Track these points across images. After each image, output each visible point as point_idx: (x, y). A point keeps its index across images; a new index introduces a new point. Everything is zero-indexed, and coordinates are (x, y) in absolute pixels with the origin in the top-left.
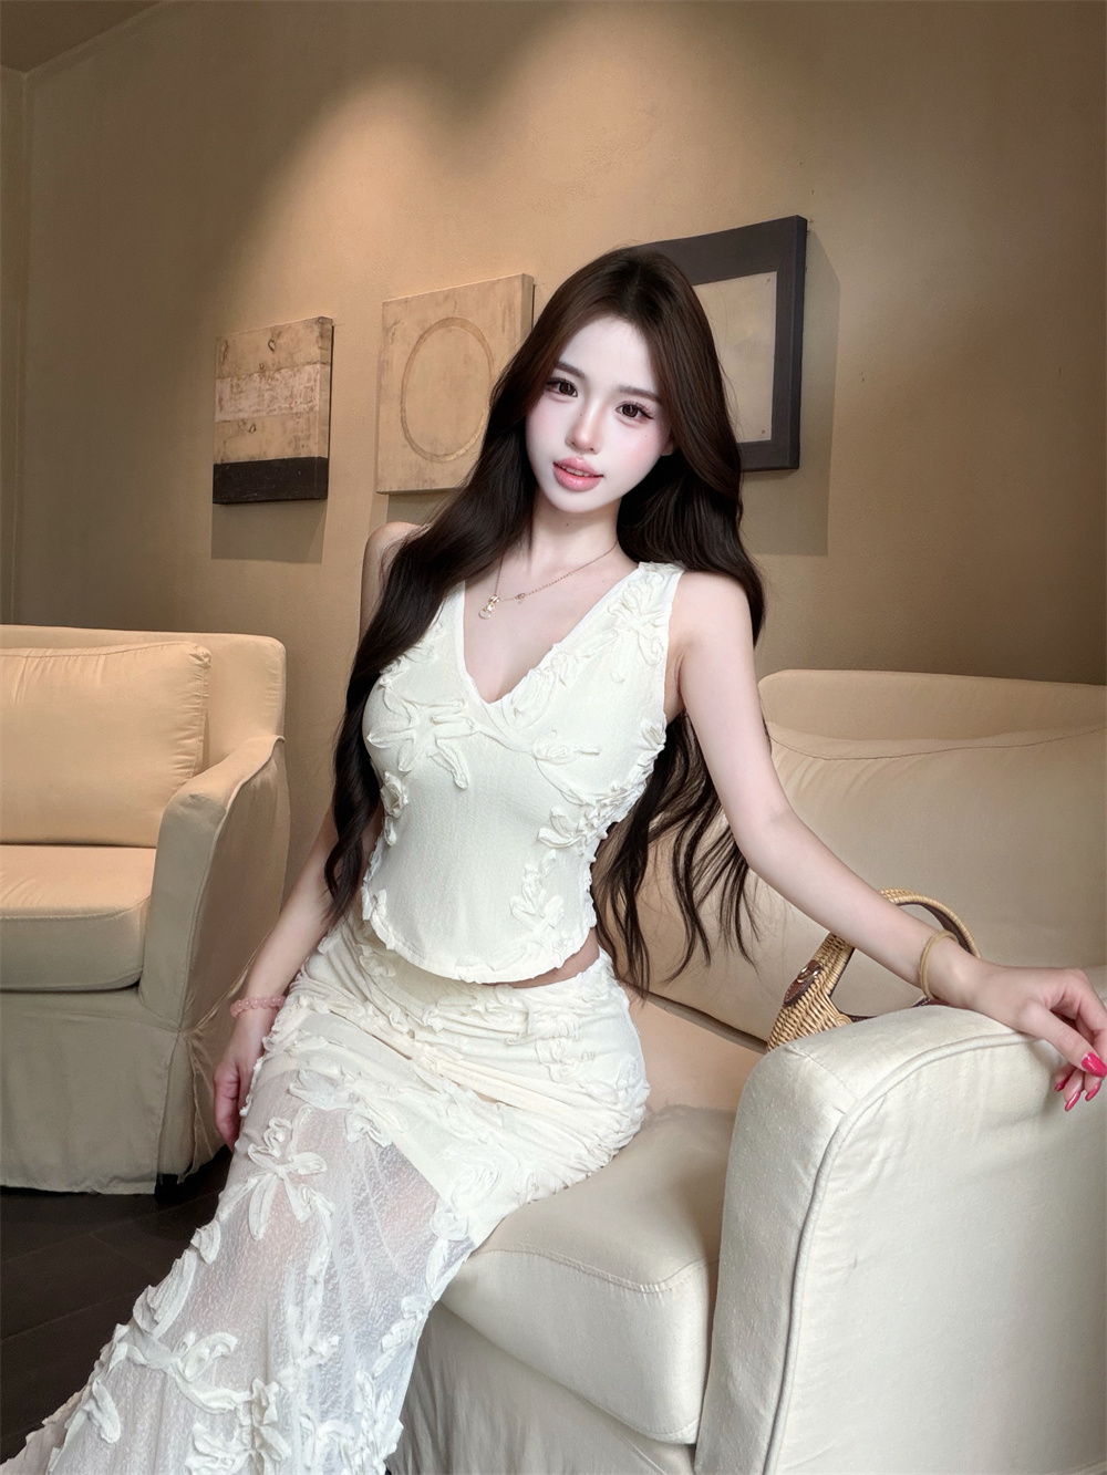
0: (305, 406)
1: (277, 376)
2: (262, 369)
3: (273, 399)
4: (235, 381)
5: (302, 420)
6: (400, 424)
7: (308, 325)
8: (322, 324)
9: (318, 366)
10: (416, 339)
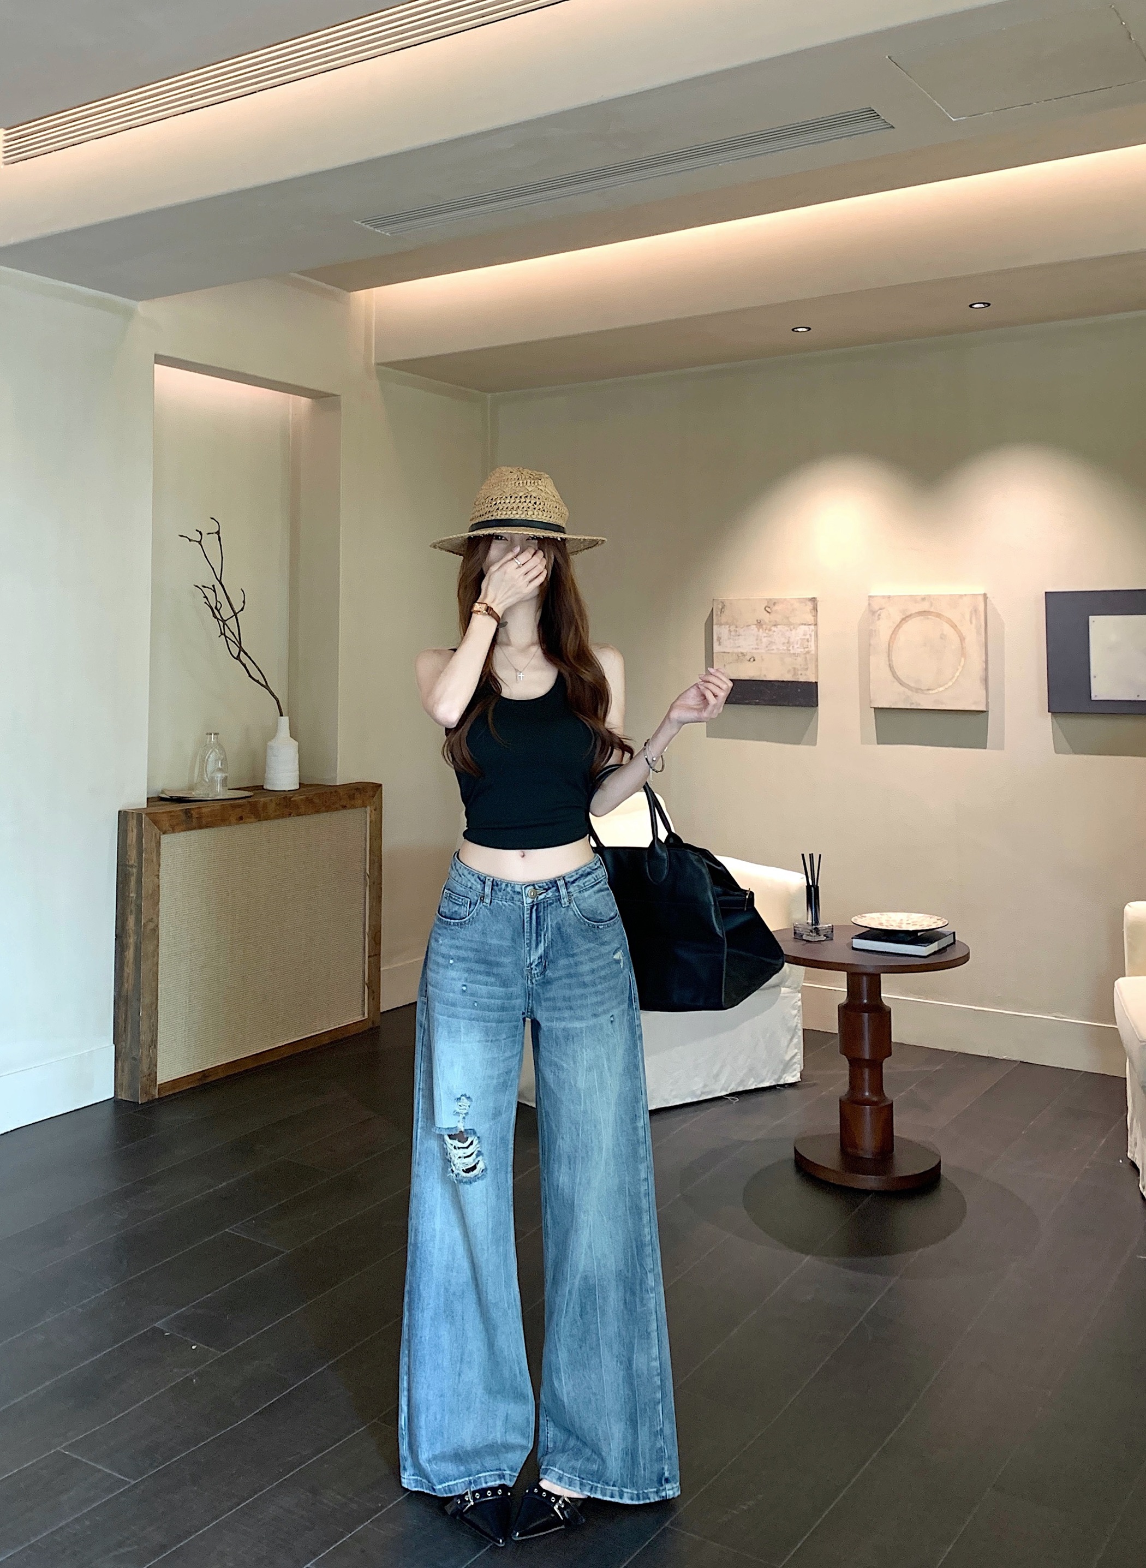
0: (802, 650)
1: (773, 628)
2: (759, 623)
3: (771, 643)
4: (733, 628)
5: (799, 659)
6: (888, 669)
7: (802, 601)
8: (814, 601)
9: (812, 627)
10: (899, 620)
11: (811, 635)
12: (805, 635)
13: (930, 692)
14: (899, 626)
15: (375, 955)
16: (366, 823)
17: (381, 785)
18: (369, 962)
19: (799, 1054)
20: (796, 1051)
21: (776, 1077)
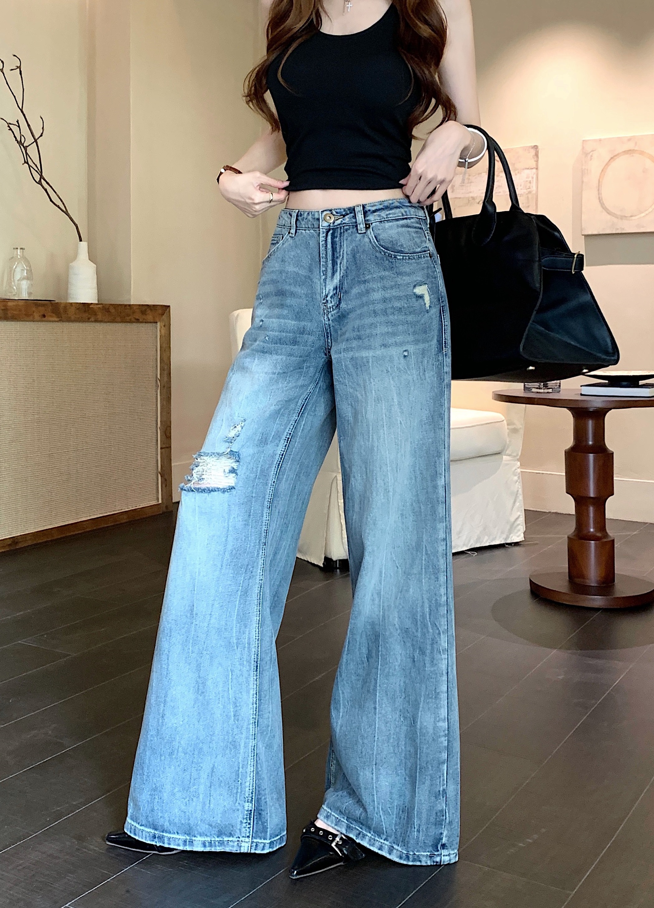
0: (525, 191)
5: (522, 198)
6: (598, 201)
7: (525, 149)
8: (536, 149)
9: (534, 170)
10: (609, 158)
11: (533, 178)
12: (528, 177)
13: (633, 218)
14: (607, 164)
15: (167, 447)
16: (157, 337)
17: (169, 306)
18: (161, 453)
19: (521, 516)
20: (519, 513)
21: (504, 536)
